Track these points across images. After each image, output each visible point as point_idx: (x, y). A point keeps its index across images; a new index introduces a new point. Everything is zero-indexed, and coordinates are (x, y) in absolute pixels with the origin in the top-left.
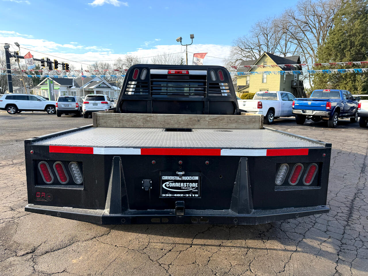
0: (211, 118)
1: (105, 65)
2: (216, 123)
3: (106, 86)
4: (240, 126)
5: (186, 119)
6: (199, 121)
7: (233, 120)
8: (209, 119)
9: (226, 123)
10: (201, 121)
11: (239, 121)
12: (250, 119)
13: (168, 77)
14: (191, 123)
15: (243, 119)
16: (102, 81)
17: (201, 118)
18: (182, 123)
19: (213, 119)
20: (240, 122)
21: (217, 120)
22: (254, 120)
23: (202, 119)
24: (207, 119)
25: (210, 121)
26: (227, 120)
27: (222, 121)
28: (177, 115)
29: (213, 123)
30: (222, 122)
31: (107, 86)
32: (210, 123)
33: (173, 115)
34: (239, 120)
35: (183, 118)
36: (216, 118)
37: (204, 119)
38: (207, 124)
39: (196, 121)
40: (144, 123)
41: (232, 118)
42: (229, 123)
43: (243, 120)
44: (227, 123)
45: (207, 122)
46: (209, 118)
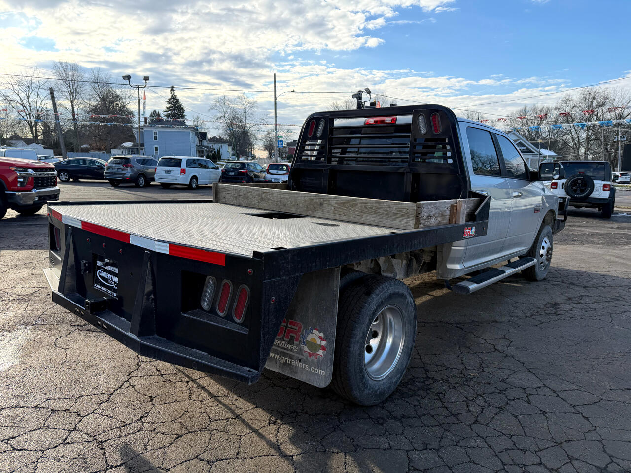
0: (338, 201)
1: (541, 111)
2: (344, 211)
3: (525, 148)
4: (381, 220)
5: (305, 200)
6: (321, 205)
7: (370, 208)
8: (336, 203)
9: (359, 212)
10: (324, 205)
11: (381, 211)
12: (399, 210)
13: (363, 131)
14: (312, 207)
15: (386, 209)
16: (518, 140)
17: (324, 199)
18: (301, 205)
19: (341, 203)
20: (382, 214)
21: (346, 206)
22: (404, 211)
23: (326, 202)
24: (333, 202)
25: (336, 206)
26: (361, 207)
27: (353, 209)
28: (295, 193)
29: (341, 210)
30: (354, 211)
31: (527, 148)
32: (337, 209)
33: (290, 193)
34: (379, 209)
35: (303, 198)
36: (345, 203)
37: (328, 203)
38: (332, 212)
39: (318, 205)
40: (259, 202)
41: (369, 204)
42: (364, 213)
43: (387, 211)
44: (362, 212)
45: (333, 208)
46: (335, 201)
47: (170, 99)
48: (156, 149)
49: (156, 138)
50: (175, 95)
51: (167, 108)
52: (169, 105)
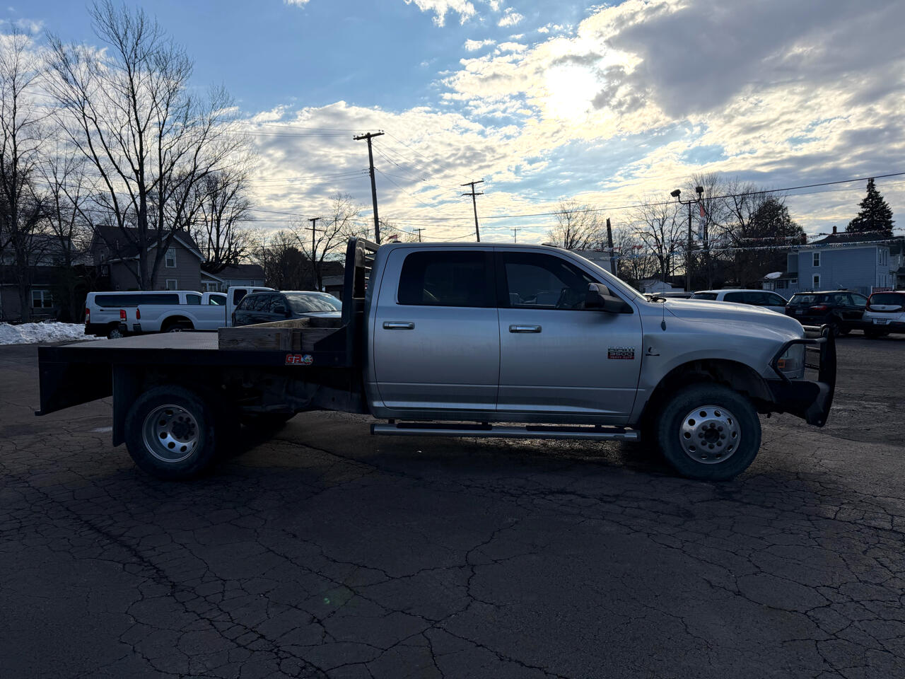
47: (865, 200)
48: (816, 279)
49: (816, 263)
50: (876, 192)
51: (860, 214)
52: (864, 210)
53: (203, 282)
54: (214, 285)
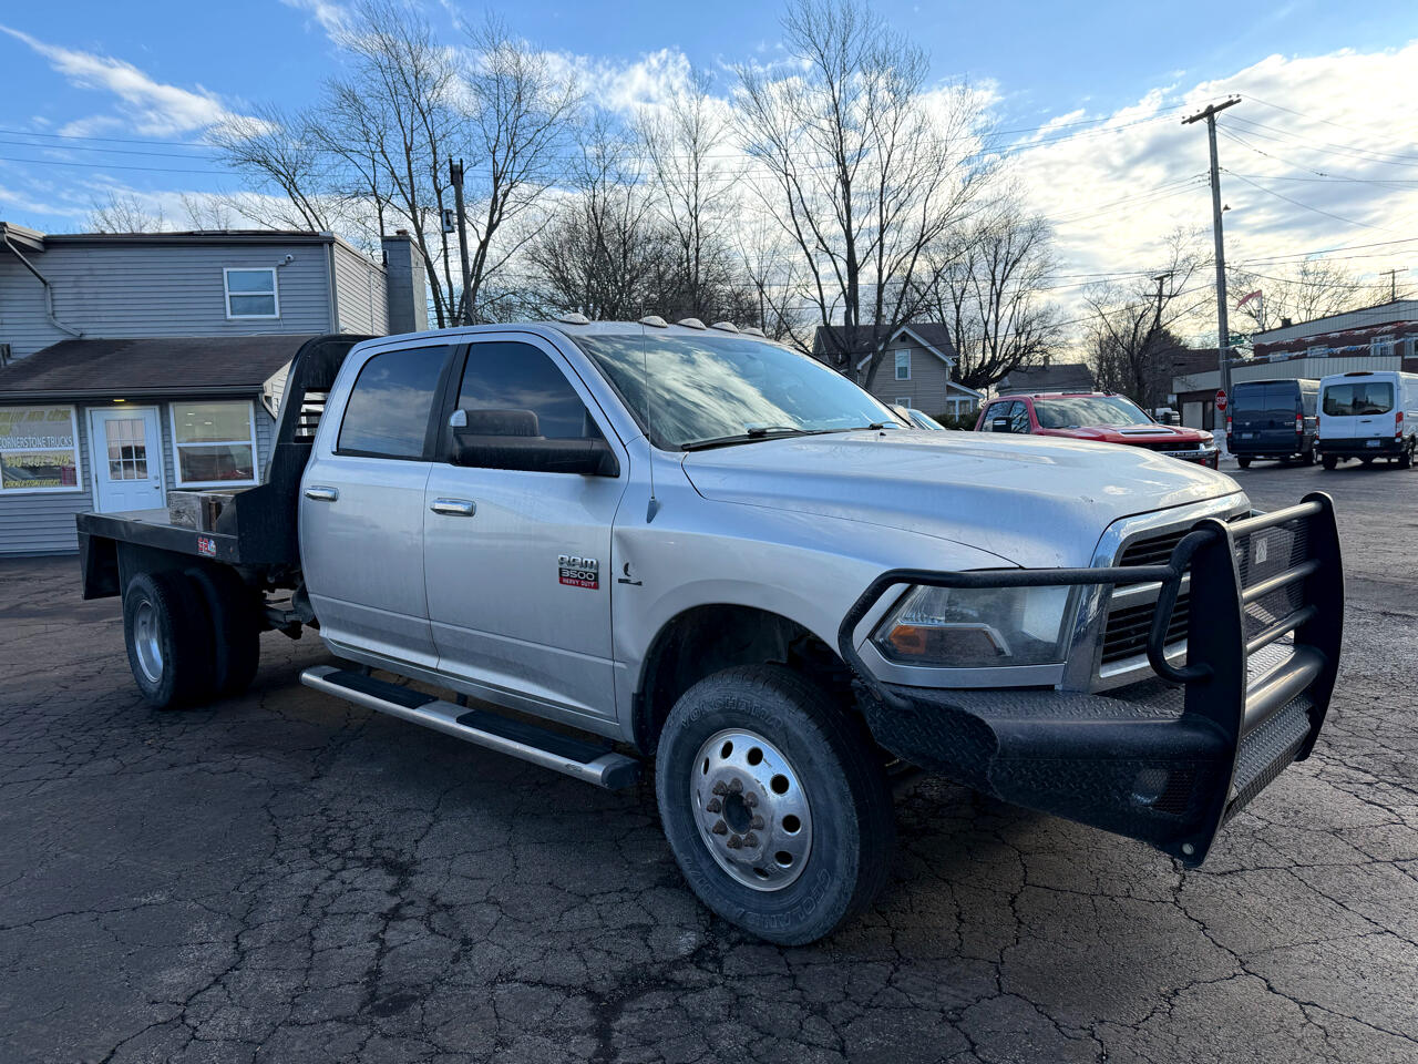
53: (949, 398)
54: (967, 402)
